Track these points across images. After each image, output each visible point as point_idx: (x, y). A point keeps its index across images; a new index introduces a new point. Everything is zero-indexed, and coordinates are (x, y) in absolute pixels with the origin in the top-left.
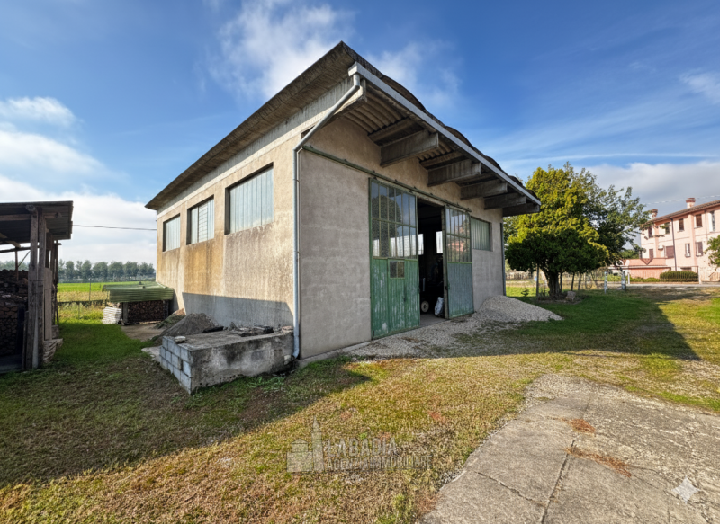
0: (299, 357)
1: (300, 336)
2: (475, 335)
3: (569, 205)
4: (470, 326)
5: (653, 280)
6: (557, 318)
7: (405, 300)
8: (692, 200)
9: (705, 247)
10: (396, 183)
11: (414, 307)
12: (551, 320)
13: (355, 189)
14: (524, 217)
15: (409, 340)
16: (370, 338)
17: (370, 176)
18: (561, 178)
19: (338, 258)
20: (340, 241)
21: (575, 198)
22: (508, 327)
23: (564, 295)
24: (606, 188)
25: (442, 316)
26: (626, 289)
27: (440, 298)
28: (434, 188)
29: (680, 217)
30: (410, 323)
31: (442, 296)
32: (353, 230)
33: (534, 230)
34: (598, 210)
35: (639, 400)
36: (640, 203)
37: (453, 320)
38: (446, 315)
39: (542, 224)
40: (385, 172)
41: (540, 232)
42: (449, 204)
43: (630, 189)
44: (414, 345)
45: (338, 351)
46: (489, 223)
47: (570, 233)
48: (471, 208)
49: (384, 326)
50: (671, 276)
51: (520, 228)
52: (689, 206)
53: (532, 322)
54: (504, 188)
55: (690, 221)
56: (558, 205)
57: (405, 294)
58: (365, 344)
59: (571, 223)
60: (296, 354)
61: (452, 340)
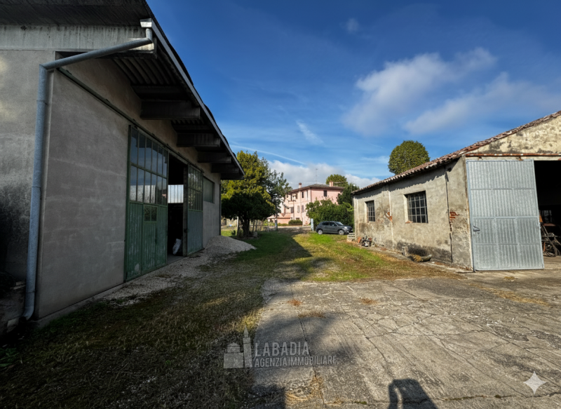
0: (35, 316)
1: (36, 292)
2: (213, 265)
3: (257, 177)
4: (204, 259)
5: (284, 225)
6: (253, 248)
7: (156, 241)
8: (300, 184)
9: (305, 207)
10: (153, 136)
11: (163, 247)
12: (252, 250)
13: (115, 132)
14: (231, 182)
15: (162, 276)
16: (122, 281)
17: (130, 124)
18: (253, 160)
19: (92, 200)
20: (96, 182)
21: (261, 174)
22: (230, 257)
23: (251, 234)
24: (272, 171)
25: (180, 254)
26: (277, 230)
27: (177, 240)
28: (181, 148)
29: (296, 192)
30: (158, 262)
31: (180, 238)
32: (110, 172)
33: (237, 191)
34: (269, 184)
35: (308, 284)
36: (287, 182)
37: (191, 257)
38: (184, 253)
39: (242, 188)
40: (143, 124)
41: (241, 193)
42: (191, 164)
43: (282, 174)
44: (168, 280)
45: (91, 299)
46: (213, 183)
47: (257, 195)
48: (204, 170)
49: (137, 267)
50: (292, 223)
51: (230, 189)
52: (300, 187)
53: (241, 252)
54: (229, 160)
55: (300, 194)
56: (253, 177)
57: (156, 236)
58: (118, 287)
59: (258, 189)
60: (29, 314)
61: (198, 271)
